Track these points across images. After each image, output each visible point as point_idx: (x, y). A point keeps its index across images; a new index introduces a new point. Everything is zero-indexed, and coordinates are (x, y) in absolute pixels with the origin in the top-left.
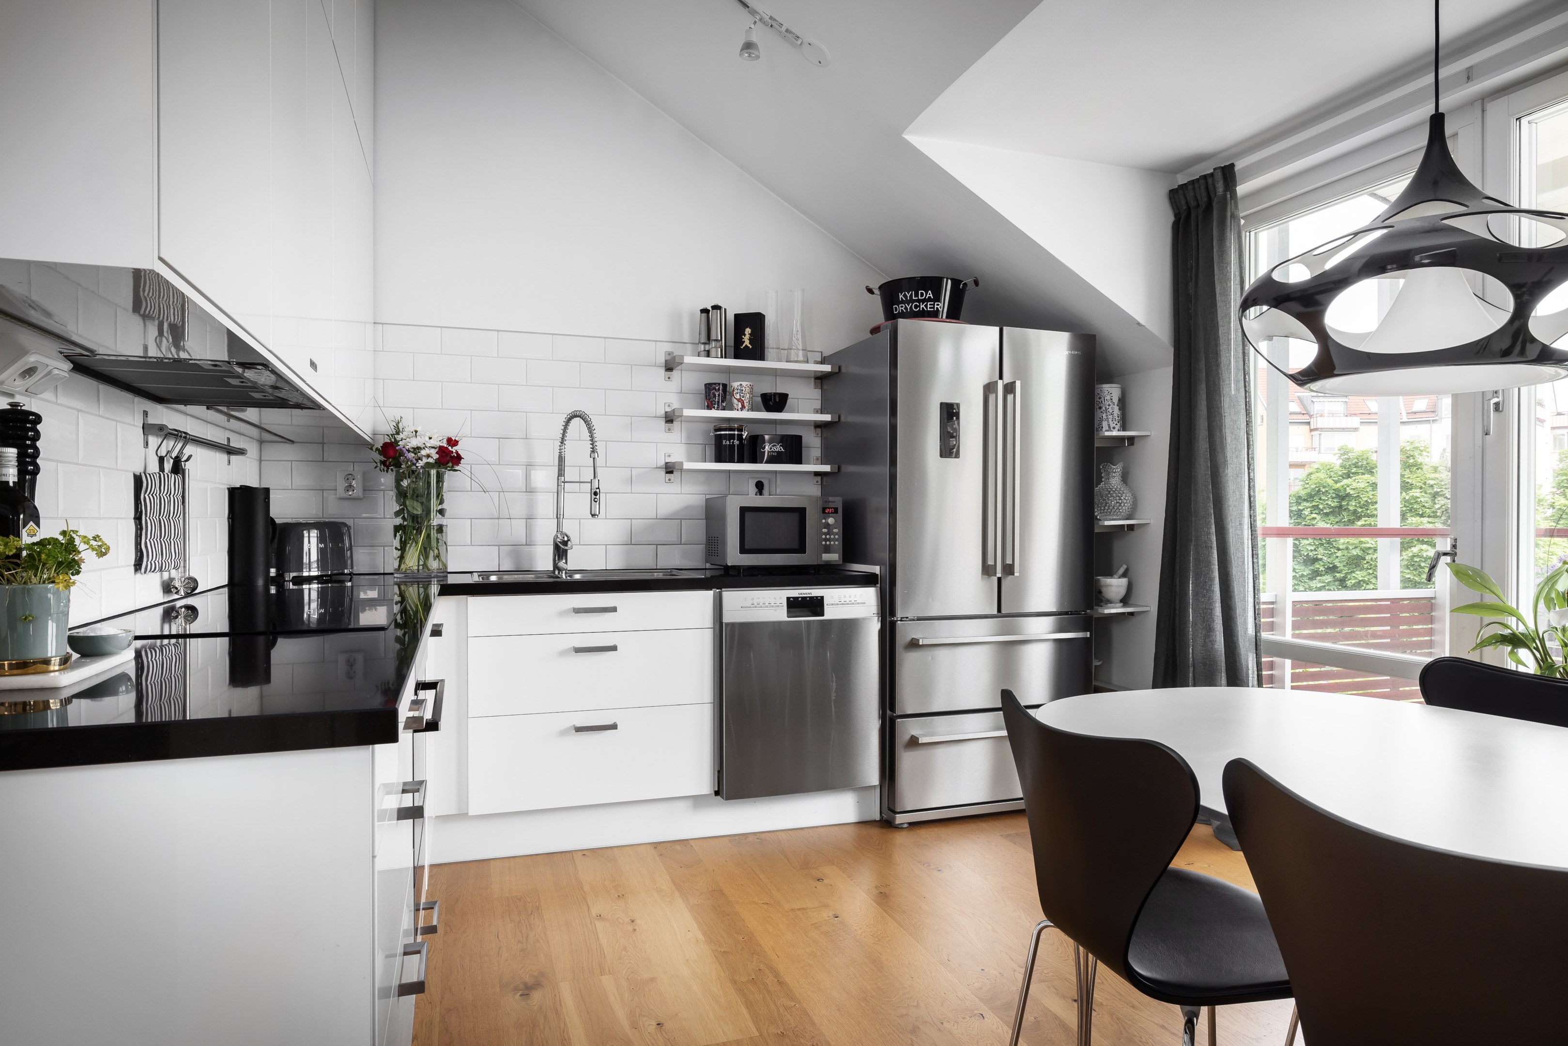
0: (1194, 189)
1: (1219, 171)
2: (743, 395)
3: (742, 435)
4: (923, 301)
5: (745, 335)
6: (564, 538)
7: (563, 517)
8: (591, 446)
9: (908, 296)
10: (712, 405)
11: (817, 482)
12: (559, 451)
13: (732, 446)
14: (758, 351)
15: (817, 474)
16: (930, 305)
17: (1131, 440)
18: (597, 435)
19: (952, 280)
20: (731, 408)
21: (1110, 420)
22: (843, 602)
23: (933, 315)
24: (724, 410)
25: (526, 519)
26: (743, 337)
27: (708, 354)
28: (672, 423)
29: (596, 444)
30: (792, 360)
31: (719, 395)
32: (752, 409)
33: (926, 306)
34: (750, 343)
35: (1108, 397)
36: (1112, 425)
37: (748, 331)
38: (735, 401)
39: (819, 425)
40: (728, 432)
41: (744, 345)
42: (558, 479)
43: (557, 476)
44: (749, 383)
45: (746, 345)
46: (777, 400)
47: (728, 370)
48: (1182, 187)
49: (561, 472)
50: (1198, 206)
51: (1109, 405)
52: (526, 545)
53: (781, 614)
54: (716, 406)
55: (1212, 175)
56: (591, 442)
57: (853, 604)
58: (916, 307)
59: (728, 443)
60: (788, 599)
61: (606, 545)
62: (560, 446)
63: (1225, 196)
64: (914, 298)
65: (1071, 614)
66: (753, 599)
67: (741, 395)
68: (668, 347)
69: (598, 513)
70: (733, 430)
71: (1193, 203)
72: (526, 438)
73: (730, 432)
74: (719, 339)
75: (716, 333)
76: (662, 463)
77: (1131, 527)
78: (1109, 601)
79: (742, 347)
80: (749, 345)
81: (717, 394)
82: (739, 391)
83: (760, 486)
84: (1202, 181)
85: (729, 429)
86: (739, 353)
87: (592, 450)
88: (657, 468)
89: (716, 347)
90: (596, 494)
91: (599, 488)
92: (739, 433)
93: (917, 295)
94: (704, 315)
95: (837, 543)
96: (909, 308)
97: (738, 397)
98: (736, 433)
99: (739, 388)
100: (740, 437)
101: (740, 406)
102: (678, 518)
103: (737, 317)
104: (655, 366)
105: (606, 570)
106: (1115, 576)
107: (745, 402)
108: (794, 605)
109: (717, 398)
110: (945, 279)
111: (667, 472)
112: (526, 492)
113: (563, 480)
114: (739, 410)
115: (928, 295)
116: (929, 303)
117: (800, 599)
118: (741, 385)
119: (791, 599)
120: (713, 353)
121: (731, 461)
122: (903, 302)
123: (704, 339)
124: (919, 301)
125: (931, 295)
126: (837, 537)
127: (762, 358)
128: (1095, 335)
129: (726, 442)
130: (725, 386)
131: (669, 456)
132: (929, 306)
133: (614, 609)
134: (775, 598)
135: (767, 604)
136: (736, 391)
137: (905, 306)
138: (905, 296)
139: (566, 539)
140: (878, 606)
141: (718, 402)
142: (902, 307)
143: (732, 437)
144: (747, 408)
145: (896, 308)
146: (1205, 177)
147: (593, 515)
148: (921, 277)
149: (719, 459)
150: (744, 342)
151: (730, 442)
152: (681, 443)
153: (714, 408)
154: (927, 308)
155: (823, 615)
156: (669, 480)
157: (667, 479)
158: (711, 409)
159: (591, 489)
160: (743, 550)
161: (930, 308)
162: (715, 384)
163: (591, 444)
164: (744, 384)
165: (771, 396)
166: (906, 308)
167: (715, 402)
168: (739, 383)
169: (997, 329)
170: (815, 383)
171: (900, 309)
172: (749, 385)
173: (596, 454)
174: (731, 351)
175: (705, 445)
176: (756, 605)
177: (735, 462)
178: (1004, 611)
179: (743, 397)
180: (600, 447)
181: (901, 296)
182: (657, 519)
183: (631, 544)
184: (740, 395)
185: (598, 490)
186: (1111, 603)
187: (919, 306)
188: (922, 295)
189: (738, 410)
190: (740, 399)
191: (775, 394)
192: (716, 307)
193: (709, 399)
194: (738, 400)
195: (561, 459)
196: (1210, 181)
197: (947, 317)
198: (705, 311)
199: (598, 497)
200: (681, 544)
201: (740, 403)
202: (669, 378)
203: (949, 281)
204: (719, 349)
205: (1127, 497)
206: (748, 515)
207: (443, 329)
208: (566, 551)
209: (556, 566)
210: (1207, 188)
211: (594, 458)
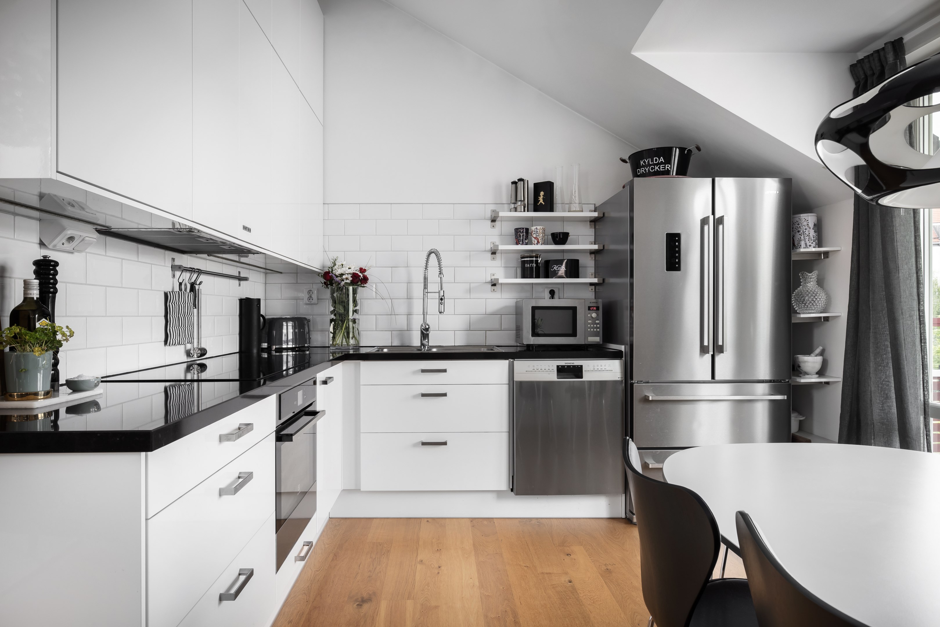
0: (869, 61)
1: (889, 45)
2: (538, 234)
3: (538, 260)
4: (657, 164)
5: (540, 196)
7: (427, 314)
8: (439, 270)
9: (647, 162)
10: (519, 242)
11: (592, 290)
12: (424, 274)
13: (532, 268)
14: (549, 206)
15: (591, 284)
16: (662, 166)
17: (826, 254)
18: (443, 263)
19: (679, 148)
20: (531, 243)
21: (807, 240)
22: (596, 369)
23: (667, 173)
24: (527, 244)
25: (407, 315)
26: (539, 197)
27: (516, 210)
28: (496, 254)
29: (442, 269)
30: (572, 210)
31: (523, 235)
32: (544, 243)
33: (659, 168)
34: (543, 201)
35: (805, 223)
36: (808, 244)
37: (542, 193)
38: (533, 239)
39: (593, 252)
40: (529, 259)
41: (539, 203)
42: (424, 291)
43: (423, 289)
44: (541, 227)
45: (541, 203)
46: (561, 237)
47: (532, 219)
48: (860, 61)
49: (425, 287)
50: (874, 74)
51: (806, 229)
52: (407, 330)
53: (553, 377)
54: (521, 243)
55: (883, 49)
56: (439, 268)
57: (603, 371)
58: (652, 169)
59: (528, 265)
60: (558, 366)
61: (455, 331)
62: (425, 271)
63: (895, 64)
64: (650, 163)
65: (773, 382)
66: (534, 366)
67: (537, 235)
68: (493, 207)
69: (443, 311)
70: (533, 257)
71: (869, 73)
72: (407, 267)
73: (530, 259)
74: (523, 200)
75: (520, 196)
76: (489, 279)
77: (827, 319)
78: (806, 373)
79: (538, 204)
80: (543, 203)
81: (521, 235)
82: (535, 232)
83: (552, 293)
84: (876, 55)
85: (529, 257)
86: (537, 208)
87: (439, 272)
88: (486, 283)
89: (521, 205)
90: (441, 299)
91: (444, 296)
92: (536, 259)
93: (652, 161)
94: (514, 185)
95: (598, 330)
96: (647, 170)
97: (535, 236)
98: (534, 259)
99: (535, 230)
100: (537, 261)
101: (536, 242)
102: (499, 314)
103: (536, 185)
104: (485, 219)
105: (455, 346)
106: (812, 355)
107: (539, 239)
108: (561, 370)
109: (522, 237)
110: (674, 148)
111: (493, 285)
112: (407, 299)
113: (427, 291)
114: (536, 244)
115: (660, 160)
116: (661, 166)
117: (566, 367)
118: (536, 228)
119: (560, 367)
120: (519, 209)
121: (531, 277)
122: (643, 166)
123: (513, 201)
124: (654, 165)
125: (663, 160)
126: (598, 326)
127: (552, 210)
128: (792, 179)
129: (527, 265)
130: (527, 230)
131: (494, 275)
132: (661, 168)
133: (445, 371)
134: (549, 366)
135: (543, 370)
136: (534, 232)
137: (645, 169)
138: (644, 162)
139: (427, 327)
140: (622, 372)
141: (523, 240)
142: (643, 170)
143: (532, 262)
144: (541, 243)
145: (639, 171)
146: (878, 51)
147: (440, 313)
148: (656, 148)
149: (524, 276)
150: (540, 200)
151: (530, 265)
152: (501, 267)
153: (520, 244)
154: (660, 169)
155: (582, 377)
156: (494, 290)
157: (492, 289)
158: (518, 245)
159: (439, 297)
160: (535, 334)
161: (662, 169)
162: (520, 228)
164: (538, 227)
165: (557, 234)
166: (645, 170)
167: (520, 240)
168: (535, 227)
169: (710, 179)
170: (590, 225)
171: (642, 171)
172: (542, 228)
173: (442, 275)
174: (531, 207)
175: (517, 267)
176: (536, 370)
177: (533, 278)
178: (717, 378)
179: (538, 236)
180: (444, 270)
181: (642, 163)
182: (486, 314)
183: (470, 330)
184: (536, 235)
185: (443, 297)
186: (808, 375)
187: (655, 168)
188: (656, 160)
189: (535, 244)
190: (536, 237)
191: (560, 233)
192: (521, 180)
193: (517, 238)
194: (535, 238)
195: (426, 279)
196: (882, 53)
197: (676, 174)
198: (514, 183)
199: (443, 301)
200: (501, 330)
201: (536, 240)
202: (493, 226)
203: (678, 150)
204: (523, 206)
205: (822, 297)
206: (537, 311)
207: (360, 205)
208: (428, 335)
209: (422, 344)
210: (880, 60)
211: (441, 278)
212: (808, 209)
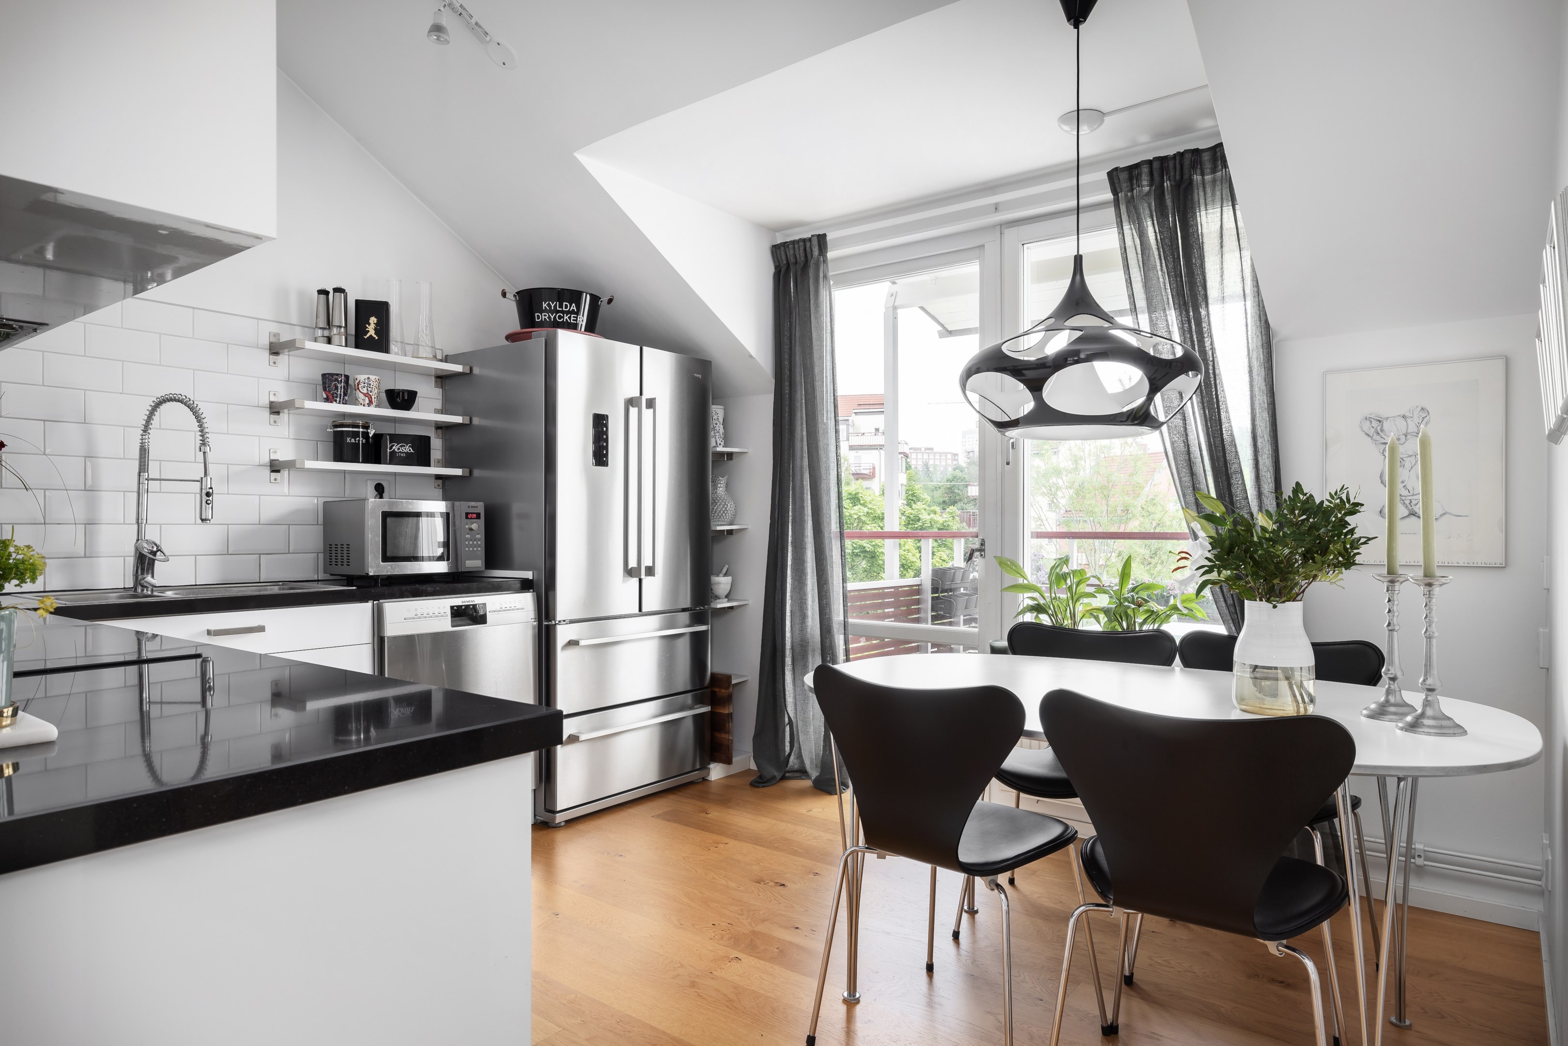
0: (794, 248)
1: (816, 237)
2: (370, 389)
3: (368, 433)
4: (568, 312)
5: (369, 324)
6: (153, 547)
7: (146, 522)
8: (201, 438)
9: (553, 306)
10: (333, 398)
11: (439, 486)
12: (140, 441)
13: (357, 445)
14: (381, 344)
15: (438, 477)
16: (574, 317)
17: (730, 455)
18: (208, 424)
19: (591, 295)
20: (355, 402)
21: (717, 437)
22: (504, 609)
23: (573, 327)
24: (346, 404)
25: (85, 524)
26: (367, 326)
27: (329, 341)
28: (279, 415)
29: (207, 435)
30: (420, 356)
31: (341, 387)
32: (378, 406)
33: (570, 318)
34: (375, 334)
35: (715, 417)
36: (719, 442)
37: (373, 320)
38: (361, 396)
39: (441, 427)
40: (351, 429)
41: (368, 335)
42: (140, 476)
43: (137, 471)
44: (377, 378)
45: (371, 336)
46: (406, 398)
47: (343, 360)
48: (784, 244)
49: (143, 467)
50: (796, 263)
51: (716, 424)
52: (85, 557)
53: (445, 625)
54: (338, 399)
55: (810, 239)
56: (200, 433)
57: (509, 610)
58: (560, 317)
59: (353, 441)
60: (452, 608)
61: (196, 556)
62: (142, 435)
63: (818, 260)
64: (558, 309)
65: (691, 610)
66: (416, 610)
67: (369, 389)
68: (274, 328)
69: (210, 518)
70: (358, 427)
71: (792, 260)
72: (85, 423)
73: (354, 429)
74: (344, 325)
75: (338, 318)
76: (266, 460)
77: (730, 532)
78: (717, 597)
79: (366, 337)
80: (375, 336)
81: (339, 386)
82: (366, 385)
83: (380, 490)
84: (801, 244)
85: (352, 425)
86: (361, 342)
87: (201, 442)
88: (259, 465)
89: (339, 334)
90: (208, 494)
91: (211, 488)
92: (365, 430)
93: (561, 306)
94: (323, 297)
95: (479, 549)
96: (552, 317)
97: (365, 391)
98: (361, 430)
99: (366, 381)
100: (366, 435)
101: (367, 401)
102: (285, 522)
103: (358, 303)
104: (257, 347)
105: (196, 585)
106: (721, 575)
107: (373, 397)
108: (458, 613)
109: (339, 390)
110: (585, 294)
111: (273, 471)
112: (85, 490)
113: (147, 477)
114: (366, 405)
115: (572, 308)
116: (572, 316)
117: (463, 607)
118: (368, 378)
119: (455, 608)
120: (335, 339)
121: (356, 460)
122: (546, 311)
123: (322, 323)
124: (563, 312)
125: (575, 308)
126: (479, 543)
127: (386, 350)
128: (711, 362)
129: (350, 440)
130: (347, 377)
131: (276, 452)
132: (572, 318)
133: (261, 629)
134: (439, 608)
135: (431, 615)
136: (363, 385)
137: (549, 315)
138: (549, 305)
139: (155, 549)
140: (535, 610)
141: (341, 395)
142: (545, 315)
143: (355, 435)
144: (375, 404)
145: (538, 316)
146: (804, 240)
147: (202, 520)
148: (561, 289)
149: (339, 457)
150: (368, 331)
151: (355, 441)
152: (289, 438)
153: (336, 401)
154: (570, 320)
156: (275, 479)
157: (272, 479)
158: (332, 402)
159: (202, 489)
160: (385, 559)
161: (573, 320)
162: (337, 375)
163: (201, 436)
164: (372, 377)
165: (399, 392)
166: (549, 317)
167: (337, 395)
168: (366, 376)
169: (639, 347)
170: (436, 381)
171: (543, 317)
172: (377, 380)
173: (208, 448)
174: (352, 340)
175: (317, 441)
176: (419, 615)
177: (359, 462)
178: (644, 610)
179: (371, 392)
180: (211, 438)
181: (544, 305)
182: (259, 524)
183: (228, 554)
184: (367, 390)
185: (211, 490)
186: (719, 599)
187: (563, 317)
188: (566, 307)
189: (364, 405)
190: (368, 393)
191: (403, 391)
192: (338, 290)
193: (330, 391)
194: (365, 395)
195: (144, 451)
196: (808, 244)
197: (585, 330)
198: (323, 292)
199: (211, 498)
200: (289, 553)
201: (367, 398)
202: (275, 363)
203: (588, 295)
204: (344, 337)
205: (730, 506)
206: (389, 520)
208: (152, 563)
209: (138, 582)
210: (805, 250)
211: (204, 453)
212: (718, 400)
